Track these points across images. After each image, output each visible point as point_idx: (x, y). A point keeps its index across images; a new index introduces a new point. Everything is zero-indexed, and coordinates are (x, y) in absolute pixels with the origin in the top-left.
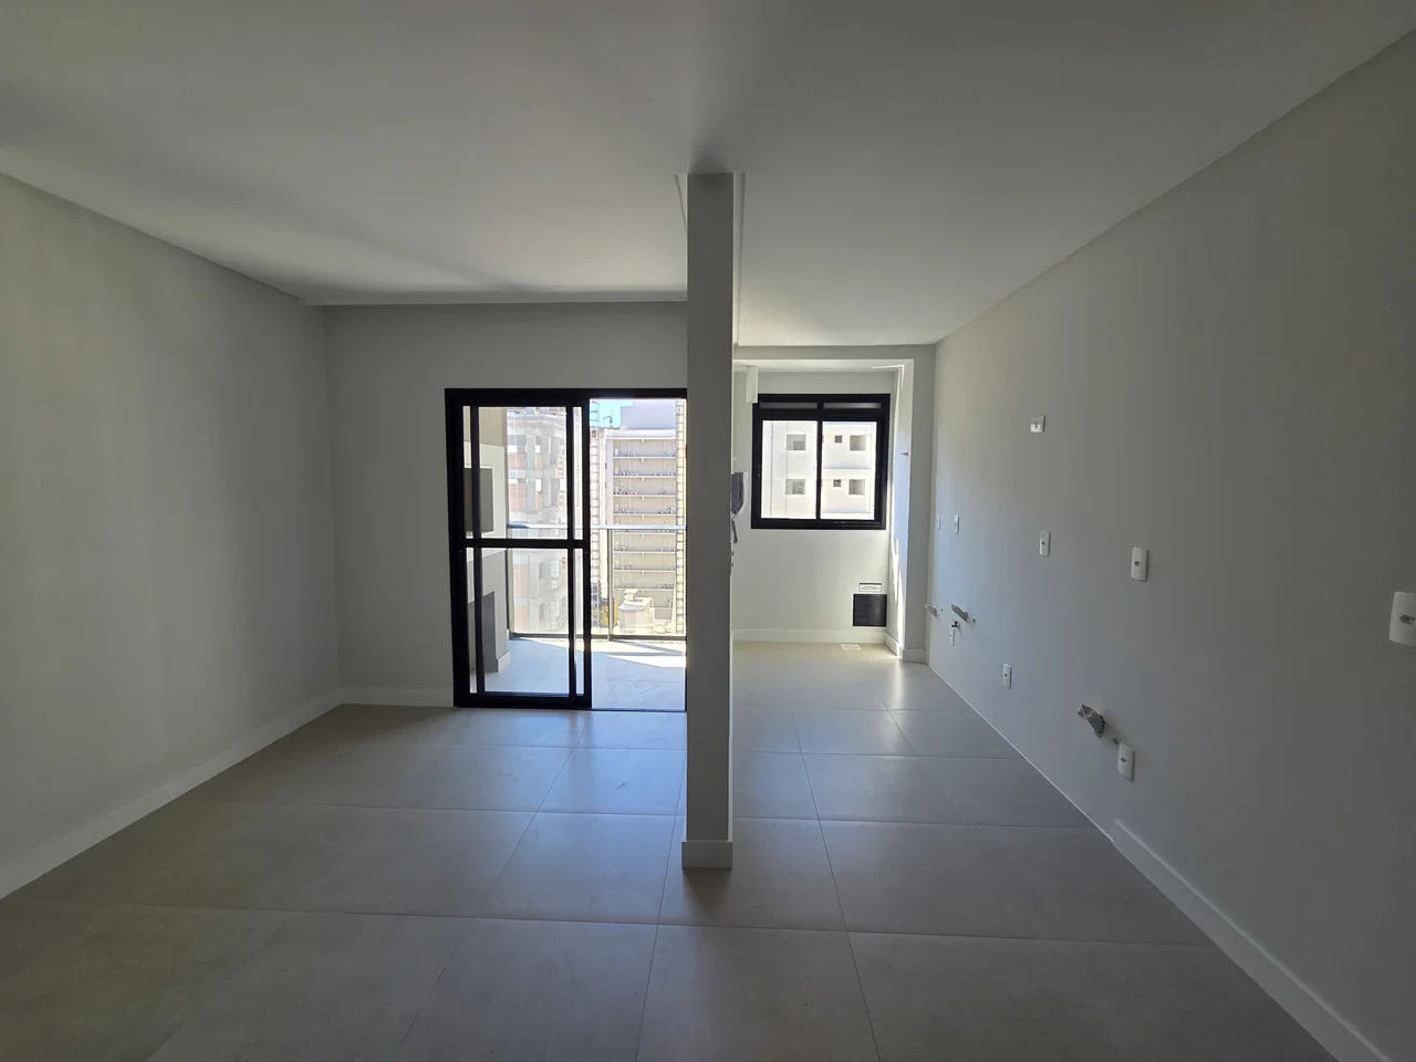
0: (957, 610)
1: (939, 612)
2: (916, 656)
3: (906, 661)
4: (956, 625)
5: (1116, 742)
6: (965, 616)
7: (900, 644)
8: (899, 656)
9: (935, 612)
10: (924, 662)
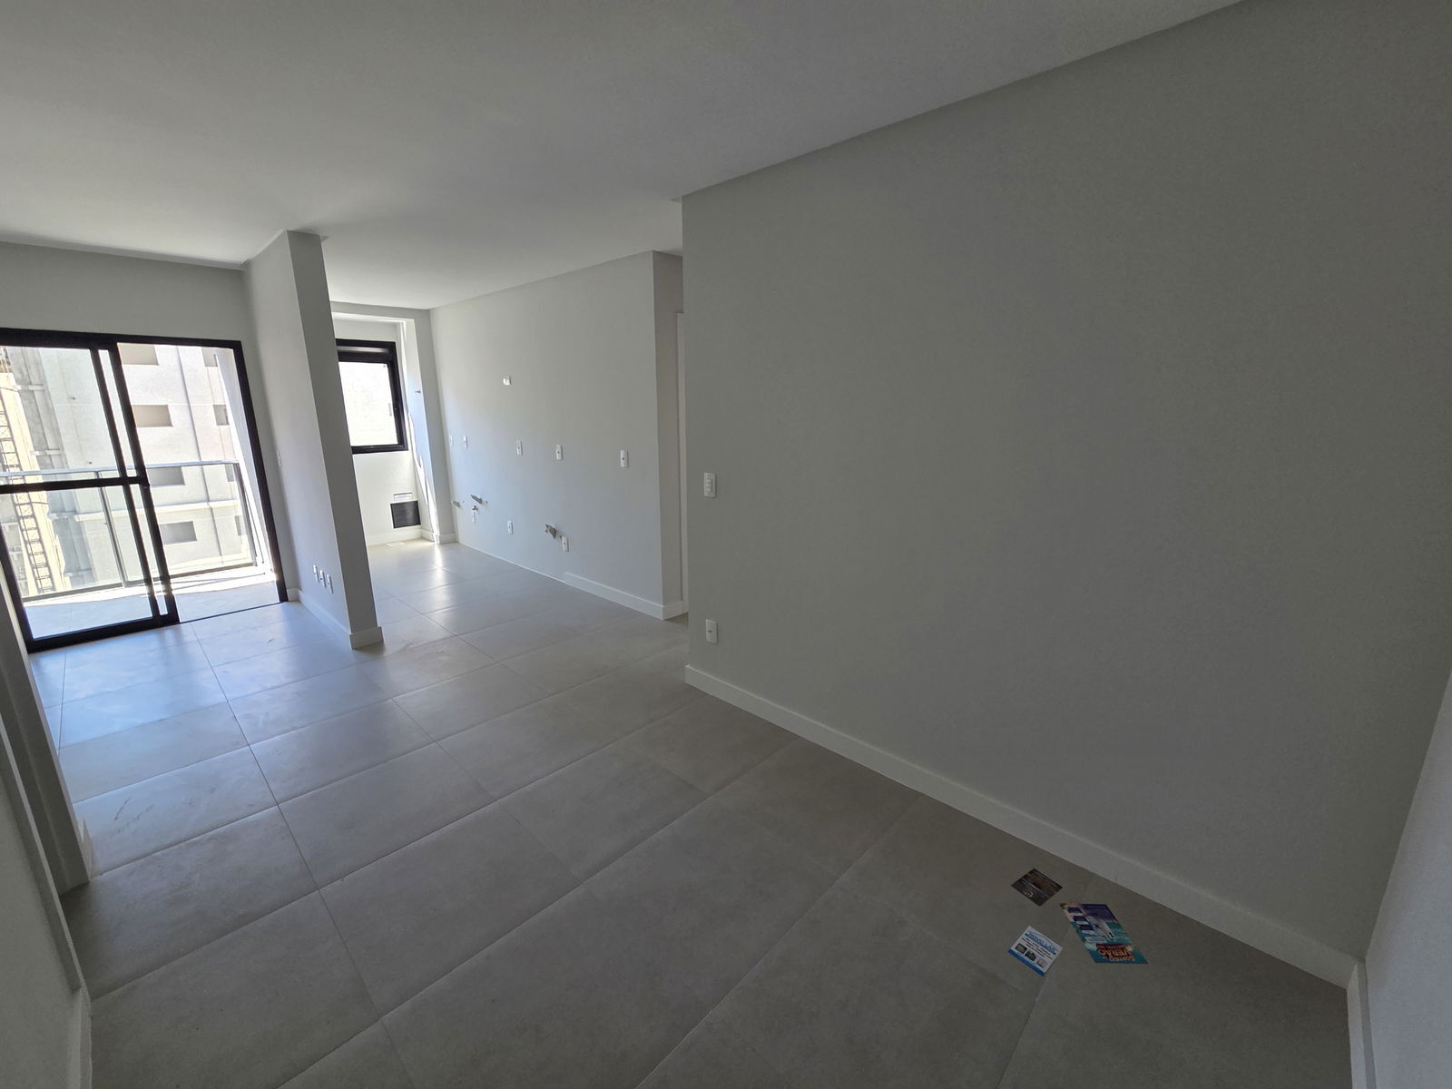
0: (474, 498)
1: (461, 504)
2: (450, 538)
3: (443, 543)
4: (475, 508)
5: (561, 537)
6: (480, 501)
7: (436, 532)
8: (437, 541)
9: (458, 505)
10: (455, 541)
